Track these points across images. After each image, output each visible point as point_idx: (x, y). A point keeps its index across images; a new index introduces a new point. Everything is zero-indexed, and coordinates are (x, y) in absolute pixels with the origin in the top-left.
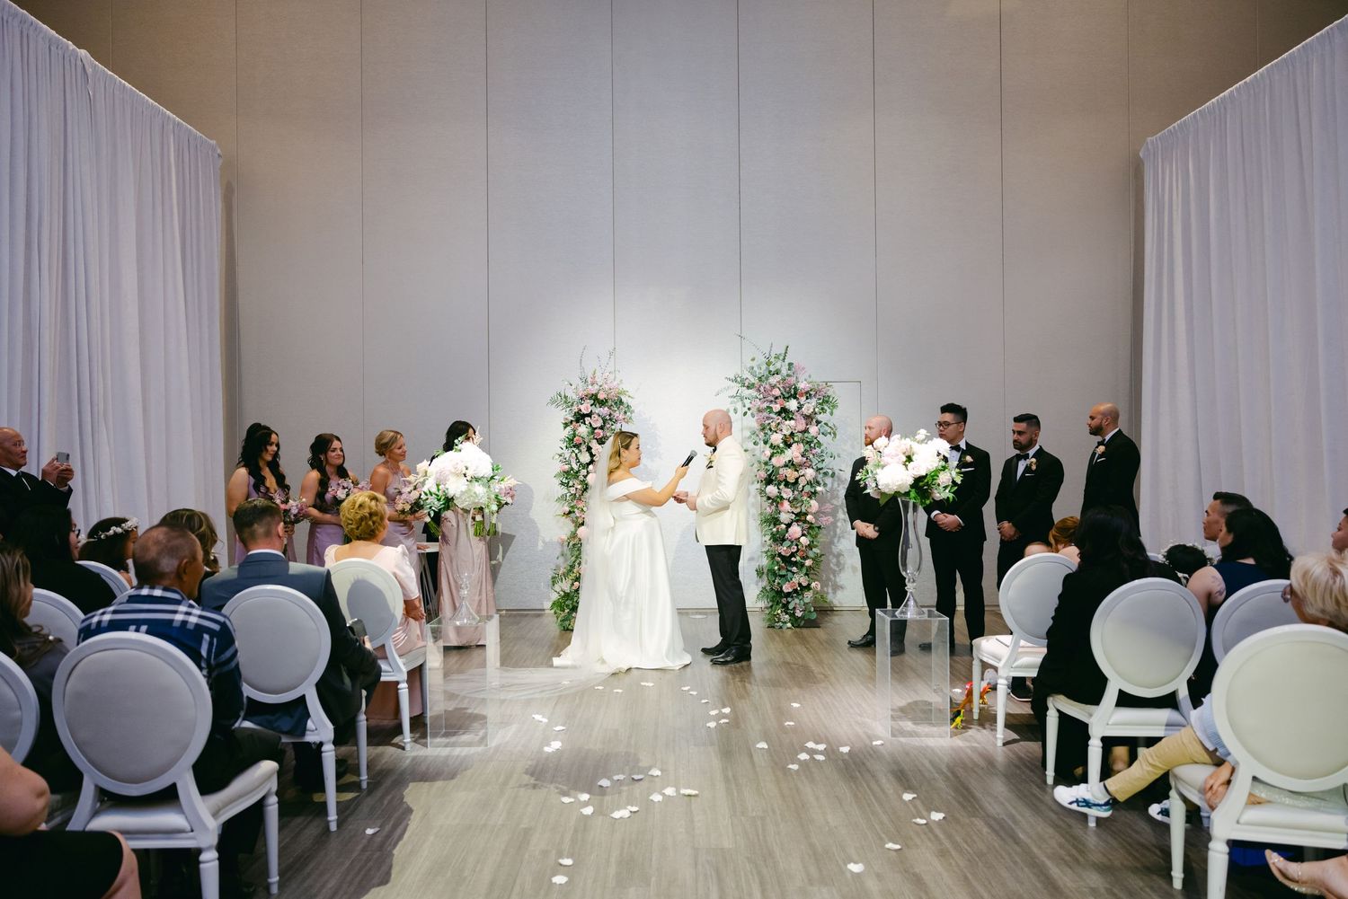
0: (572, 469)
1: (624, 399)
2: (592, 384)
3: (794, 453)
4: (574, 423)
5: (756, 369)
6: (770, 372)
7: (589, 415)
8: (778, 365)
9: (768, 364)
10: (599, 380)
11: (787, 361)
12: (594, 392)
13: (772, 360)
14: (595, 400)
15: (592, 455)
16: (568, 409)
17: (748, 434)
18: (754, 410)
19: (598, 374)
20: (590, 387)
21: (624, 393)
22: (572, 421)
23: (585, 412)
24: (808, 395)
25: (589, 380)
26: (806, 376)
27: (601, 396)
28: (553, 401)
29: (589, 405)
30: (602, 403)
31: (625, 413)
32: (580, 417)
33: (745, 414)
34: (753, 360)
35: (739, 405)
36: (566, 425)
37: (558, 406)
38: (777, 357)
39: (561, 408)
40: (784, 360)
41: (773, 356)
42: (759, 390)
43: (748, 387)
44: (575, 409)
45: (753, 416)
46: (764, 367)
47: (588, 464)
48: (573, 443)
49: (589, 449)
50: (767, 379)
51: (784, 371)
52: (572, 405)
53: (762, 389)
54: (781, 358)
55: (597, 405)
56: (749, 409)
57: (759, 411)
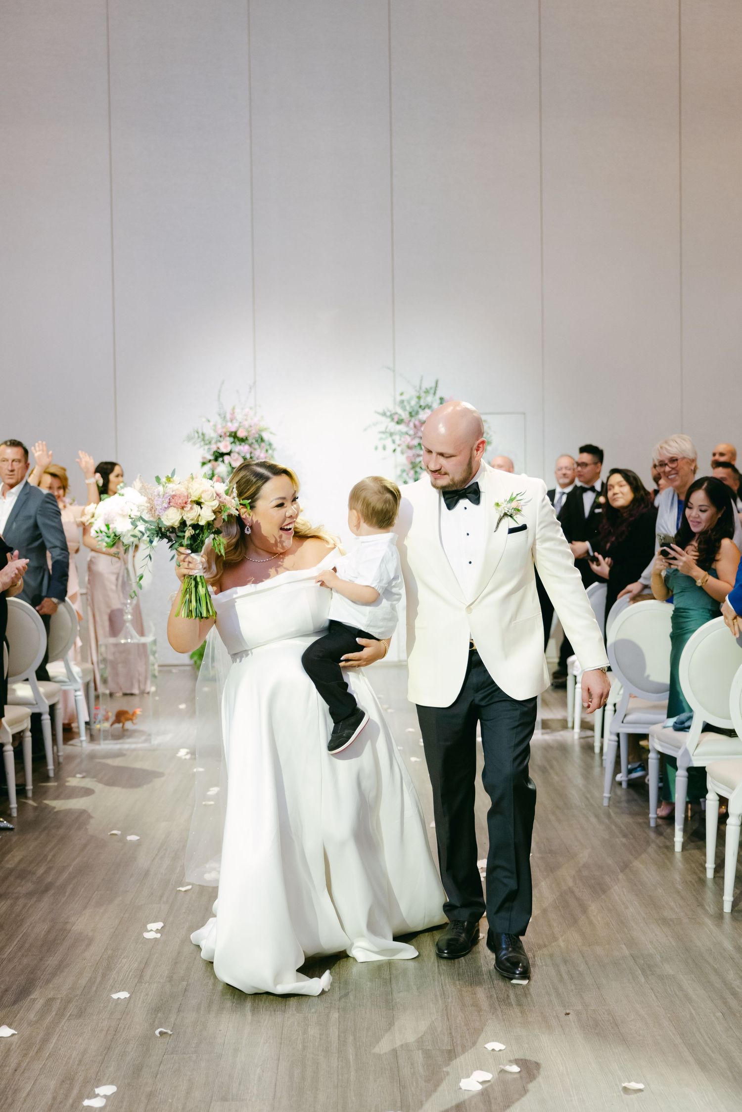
1: (266, 436)
2: (231, 421)
4: (213, 462)
5: (405, 403)
6: (420, 406)
7: (229, 454)
8: (429, 399)
9: (419, 398)
10: (239, 417)
11: (439, 395)
12: (233, 430)
13: (423, 395)
14: (235, 438)
16: (206, 447)
17: (399, 472)
18: (404, 447)
19: (237, 410)
20: (229, 424)
21: (265, 429)
22: (210, 461)
23: (224, 451)
25: (228, 416)
27: (241, 434)
29: (228, 443)
30: (243, 440)
31: (267, 451)
32: (219, 456)
33: (394, 451)
34: (402, 394)
35: (389, 442)
36: (204, 464)
37: (194, 444)
38: (427, 392)
39: (198, 445)
40: (435, 394)
41: (424, 389)
42: (408, 424)
43: (398, 423)
44: (214, 448)
45: (402, 453)
46: (413, 403)
50: (417, 413)
51: (436, 405)
52: (210, 443)
53: (411, 425)
54: (432, 391)
55: (238, 443)
56: (399, 445)
57: (410, 448)
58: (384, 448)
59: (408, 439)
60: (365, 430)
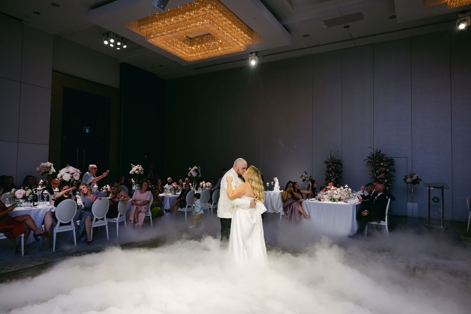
0: (328, 177)
1: (341, 162)
3: (382, 176)
4: (329, 167)
6: (376, 156)
7: (332, 166)
10: (334, 158)
11: (381, 153)
14: (333, 163)
15: (332, 175)
16: (327, 164)
18: (372, 165)
19: (334, 156)
20: (332, 159)
21: (341, 160)
24: (386, 161)
26: (386, 157)
27: (334, 162)
28: (324, 162)
30: (335, 163)
34: (372, 153)
35: (369, 164)
36: (327, 168)
43: (371, 159)
44: (329, 164)
47: (332, 176)
48: (328, 172)
49: (332, 173)
54: (379, 152)
57: (374, 165)
58: (368, 165)
59: (373, 163)
60: (364, 161)
